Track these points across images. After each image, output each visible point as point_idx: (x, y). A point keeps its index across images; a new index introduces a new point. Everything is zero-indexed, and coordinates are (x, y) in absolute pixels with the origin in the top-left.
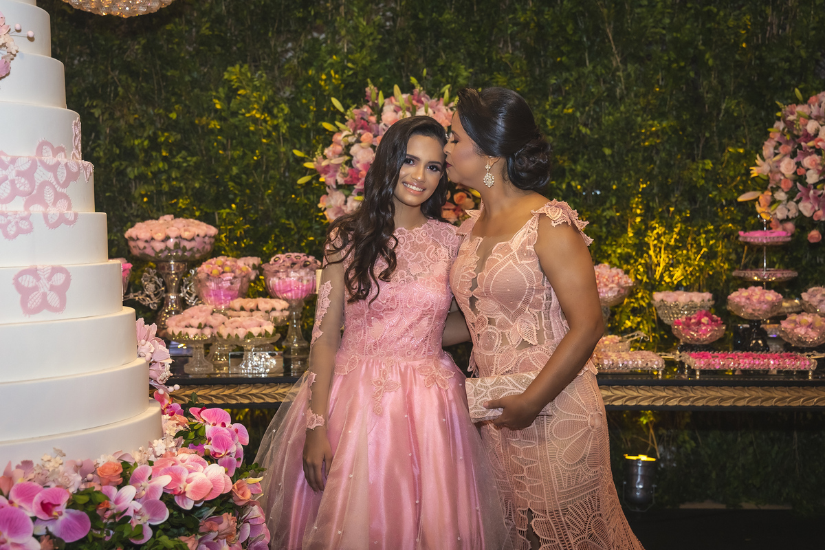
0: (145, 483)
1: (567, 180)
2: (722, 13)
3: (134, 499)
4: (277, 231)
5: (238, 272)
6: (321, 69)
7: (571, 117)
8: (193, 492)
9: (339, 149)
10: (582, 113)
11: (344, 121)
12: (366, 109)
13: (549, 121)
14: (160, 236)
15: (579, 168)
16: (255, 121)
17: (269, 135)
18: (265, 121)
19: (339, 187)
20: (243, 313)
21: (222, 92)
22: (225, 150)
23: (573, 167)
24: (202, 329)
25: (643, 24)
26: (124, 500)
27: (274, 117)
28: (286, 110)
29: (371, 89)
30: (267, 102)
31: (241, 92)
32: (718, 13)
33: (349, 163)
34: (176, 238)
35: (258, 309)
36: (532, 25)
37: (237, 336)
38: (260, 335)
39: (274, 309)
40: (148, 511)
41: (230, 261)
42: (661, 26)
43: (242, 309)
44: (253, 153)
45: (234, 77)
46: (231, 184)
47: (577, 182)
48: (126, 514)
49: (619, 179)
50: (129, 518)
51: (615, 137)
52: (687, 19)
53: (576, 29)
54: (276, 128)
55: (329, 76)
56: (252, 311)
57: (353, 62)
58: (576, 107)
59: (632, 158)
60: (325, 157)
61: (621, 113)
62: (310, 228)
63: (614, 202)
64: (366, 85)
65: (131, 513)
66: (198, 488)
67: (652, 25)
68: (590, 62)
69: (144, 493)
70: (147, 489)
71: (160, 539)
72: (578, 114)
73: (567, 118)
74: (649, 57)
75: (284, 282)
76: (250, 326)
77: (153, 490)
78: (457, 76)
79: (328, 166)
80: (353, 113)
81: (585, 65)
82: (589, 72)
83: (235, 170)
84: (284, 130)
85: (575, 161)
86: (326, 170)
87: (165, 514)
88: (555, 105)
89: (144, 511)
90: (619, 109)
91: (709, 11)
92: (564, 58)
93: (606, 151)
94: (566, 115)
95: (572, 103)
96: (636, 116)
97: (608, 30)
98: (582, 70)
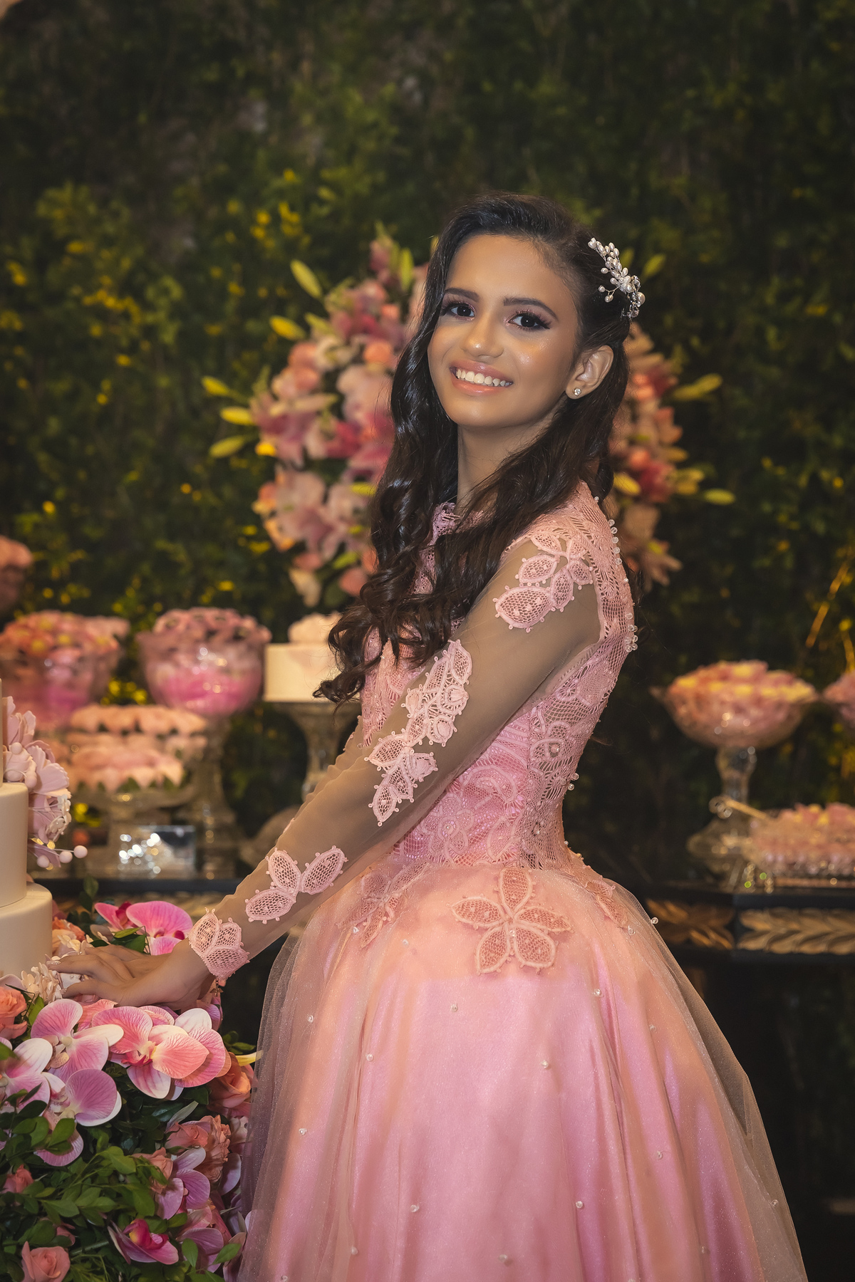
0: (66, 1037)
1: (810, 467)
3: (45, 1070)
4: (146, 568)
5: (88, 647)
6: (254, 200)
7: (822, 325)
8: (167, 1063)
9: (312, 377)
10: (847, 317)
11: (324, 315)
12: (372, 290)
13: (772, 334)
15: (838, 441)
16: (101, 313)
17: (132, 350)
18: (126, 315)
19: (309, 464)
20: (105, 738)
21: (28, 245)
22: (31, 377)
23: (826, 438)
26: (29, 1067)
27: (147, 306)
28: (176, 292)
29: (383, 245)
30: (132, 273)
31: (75, 247)
33: (337, 410)
35: (137, 729)
36: (740, 115)
37: (101, 786)
38: (153, 785)
39: (174, 731)
40: (78, 1096)
41: (68, 623)
43: (103, 729)
44: (97, 388)
45: (59, 213)
46: (43, 458)
47: (834, 472)
48: (36, 1097)
50: (41, 1106)
53: (838, 127)
54: (150, 332)
55: (276, 219)
56: (125, 733)
57: (333, 186)
58: (834, 301)
60: (275, 398)
62: (221, 564)
64: (372, 236)
65: (44, 1096)
66: (176, 1054)
69: (66, 1057)
70: (74, 1048)
71: (105, 1153)
72: (838, 318)
73: (813, 325)
75: (189, 672)
76: (130, 764)
77: (86, 1051)
79: (284, 418)
80: (340, 298)
83: (54, 425)
84: (168, 336)
85: (829, 425)
86: (277, 426)
87: (113, 1104)
88: (784, 297)
89: (70, 1095)
94: (811, 318)
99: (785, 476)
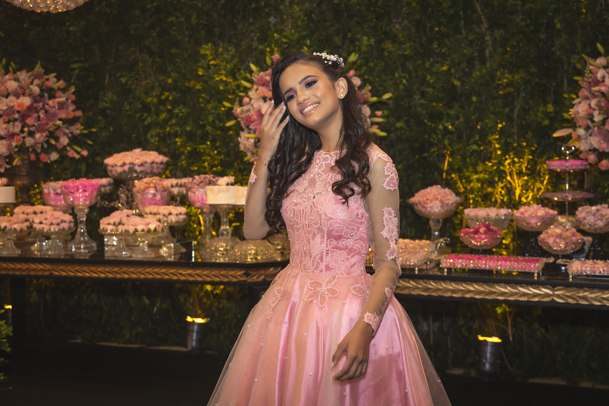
1: (442, 123)
5: (159, 188)
7: (447, 73)
10: (457, 70)
14: (120, 163)
15: (453, 112)
16: (223, 82)
23: (449, 112)
24: (117, 226)
30: (234, 69)
34: (130, 164)
35: (159, 213)
39: (170, 214)
41: (155, 180)
45: (208, 52)
47: (449, 124)
49: (482, 122)
51: (481, 88)
57: (288, 38)
58: (451, 65)
59: (493, 104)
61: (487, 69)
63: (477, 138)
68: (464, 30)
72: (452, 71)
73: (444, 74)
78: (361, 45)
81: (460, 33)
82: (463, 38)
90: (486, 66)
92: (442, 28)
93: (474, 99)
94: (444, 71)
95: (448, 62)
96: (496, 70)
97: (477, 4)
98: (458, 36)
99: (433, 125)
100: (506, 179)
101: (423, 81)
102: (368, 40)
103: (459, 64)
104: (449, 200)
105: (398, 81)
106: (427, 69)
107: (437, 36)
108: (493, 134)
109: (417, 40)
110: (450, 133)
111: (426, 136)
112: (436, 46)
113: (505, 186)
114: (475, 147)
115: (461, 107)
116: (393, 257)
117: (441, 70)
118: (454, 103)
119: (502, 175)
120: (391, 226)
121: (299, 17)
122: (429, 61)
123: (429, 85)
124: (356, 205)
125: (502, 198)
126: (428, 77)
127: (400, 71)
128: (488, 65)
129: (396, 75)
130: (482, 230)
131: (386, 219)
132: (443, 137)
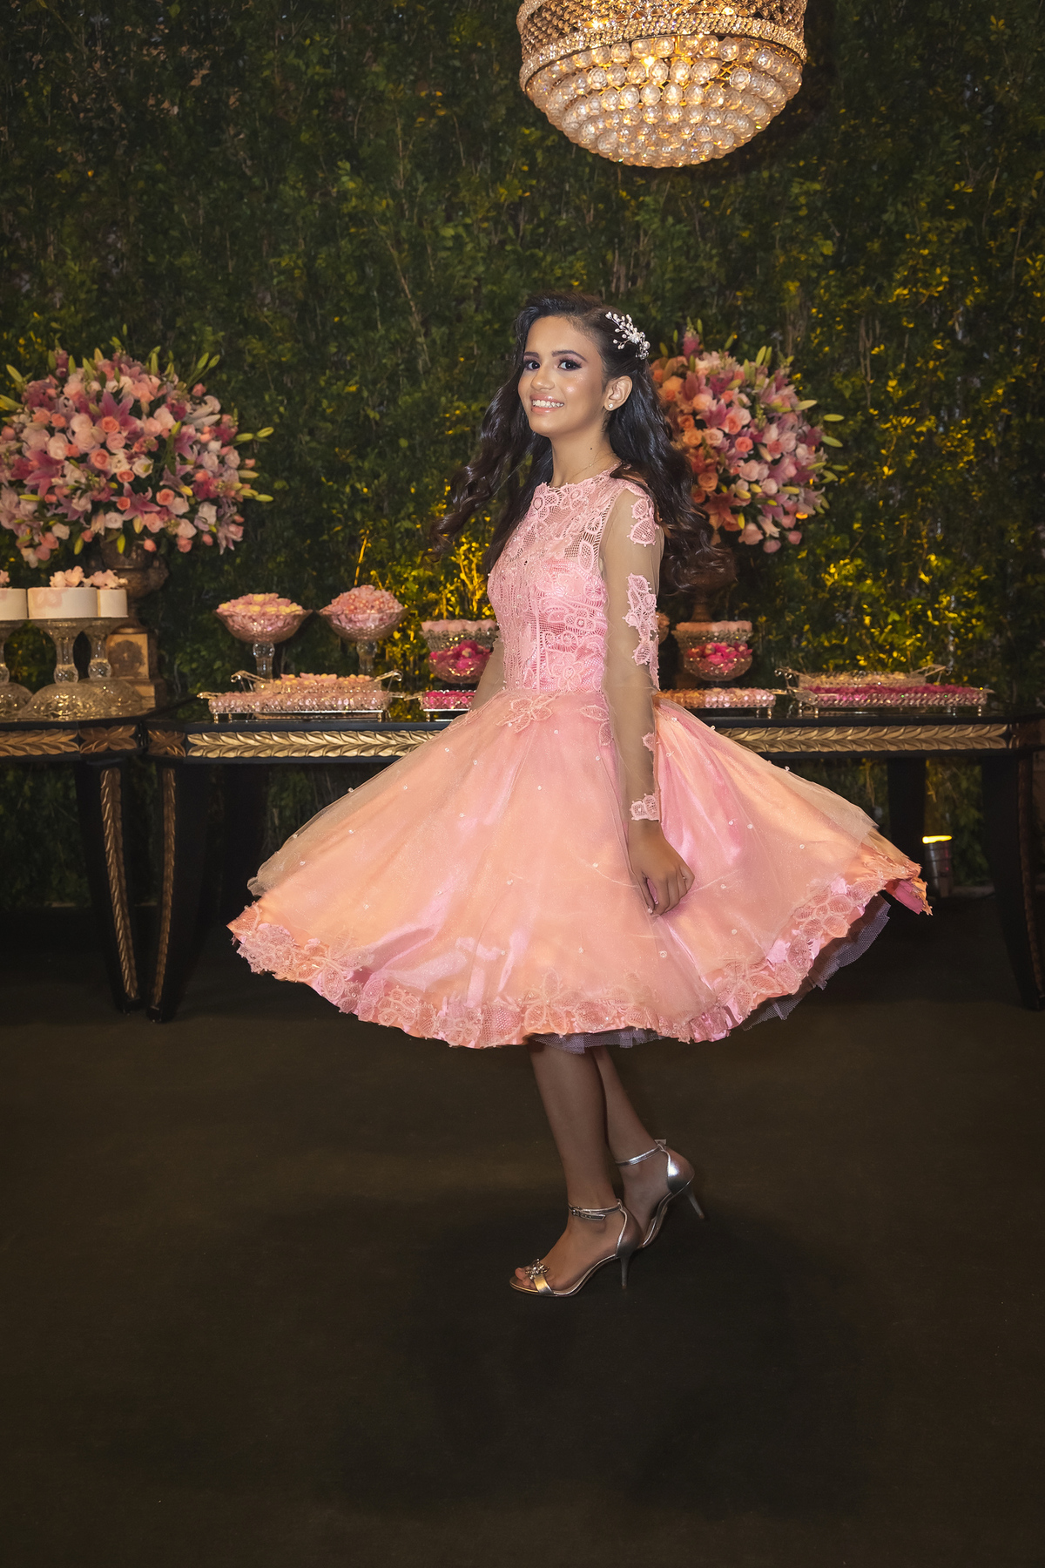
1: (351, 482)
2: (549, 259)
7: (356, 397)
9: (13, 432)
10: (371, 393)
12: (48, 380)
15: (367, 465)
23: (360, 464)
25: (448, 273)
32: (544, 258)
42: (474, 276)
47: (363, 484)
49: (419, 481)
51: (414, 425)
52: (507, 268)
53: (363, 278)
58: (363, 383)
59: (435, 452)
61: (423, 392)
63: (411, 510)
67: (463, 274)
68: (382, 324)
72: (365, 394)
73: (350, 398)
74: (459, 319)
78: (202, 342)
81: (375, 328)
82: (381, 337)
85: (362, 457)
88: (334, 380)
90: (420, 387)
91: (533, 255)
92: (344, 319)
93: (404, 443)
94: (349, 393)
95: (357, 378)
96: (440, 395)
97: (403, 281)
98: (372, 334)
99: (335, 487)
100: (459, 578)
101: (315, 410)
102: (214, 333)
103: (375, 383)
104: (393, 608)
105: (269, 409)
106: (322, 390)
107: (335, 331)
108: (439, 501)
109: (300, 337)
110: (365, 500)
111: (325, 506)
112: (334, 350)
113: (457, 588)
114: (407, 524)
115: (381, 455)
116: (645, 661)
117: (346, 391)
118: (369, 449)
119: (452, 571)
120: (643, 608)
121: (83, 283)
122: (324, 374)
123: (324, 418)
124: (588, 571)
125: (451, 609)
126: (325, 403)
127: (273, 391)
128: (424, 386)
129: (267, 397)
130: (466, 652)
131: (633, 594)
132: (351, 505)
